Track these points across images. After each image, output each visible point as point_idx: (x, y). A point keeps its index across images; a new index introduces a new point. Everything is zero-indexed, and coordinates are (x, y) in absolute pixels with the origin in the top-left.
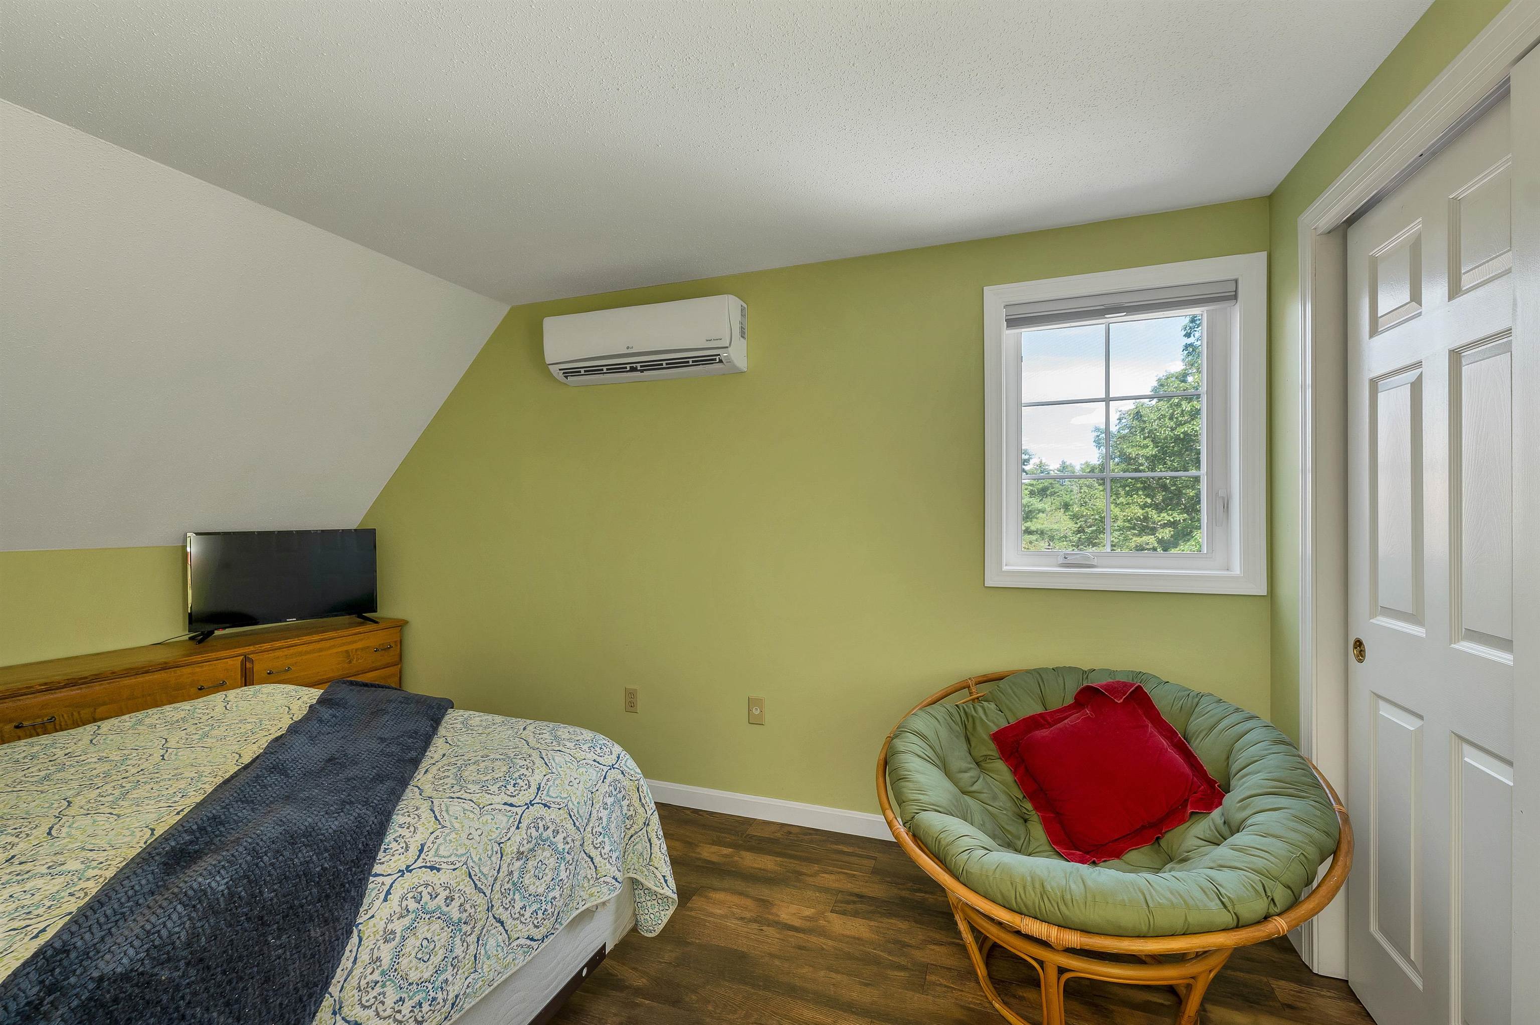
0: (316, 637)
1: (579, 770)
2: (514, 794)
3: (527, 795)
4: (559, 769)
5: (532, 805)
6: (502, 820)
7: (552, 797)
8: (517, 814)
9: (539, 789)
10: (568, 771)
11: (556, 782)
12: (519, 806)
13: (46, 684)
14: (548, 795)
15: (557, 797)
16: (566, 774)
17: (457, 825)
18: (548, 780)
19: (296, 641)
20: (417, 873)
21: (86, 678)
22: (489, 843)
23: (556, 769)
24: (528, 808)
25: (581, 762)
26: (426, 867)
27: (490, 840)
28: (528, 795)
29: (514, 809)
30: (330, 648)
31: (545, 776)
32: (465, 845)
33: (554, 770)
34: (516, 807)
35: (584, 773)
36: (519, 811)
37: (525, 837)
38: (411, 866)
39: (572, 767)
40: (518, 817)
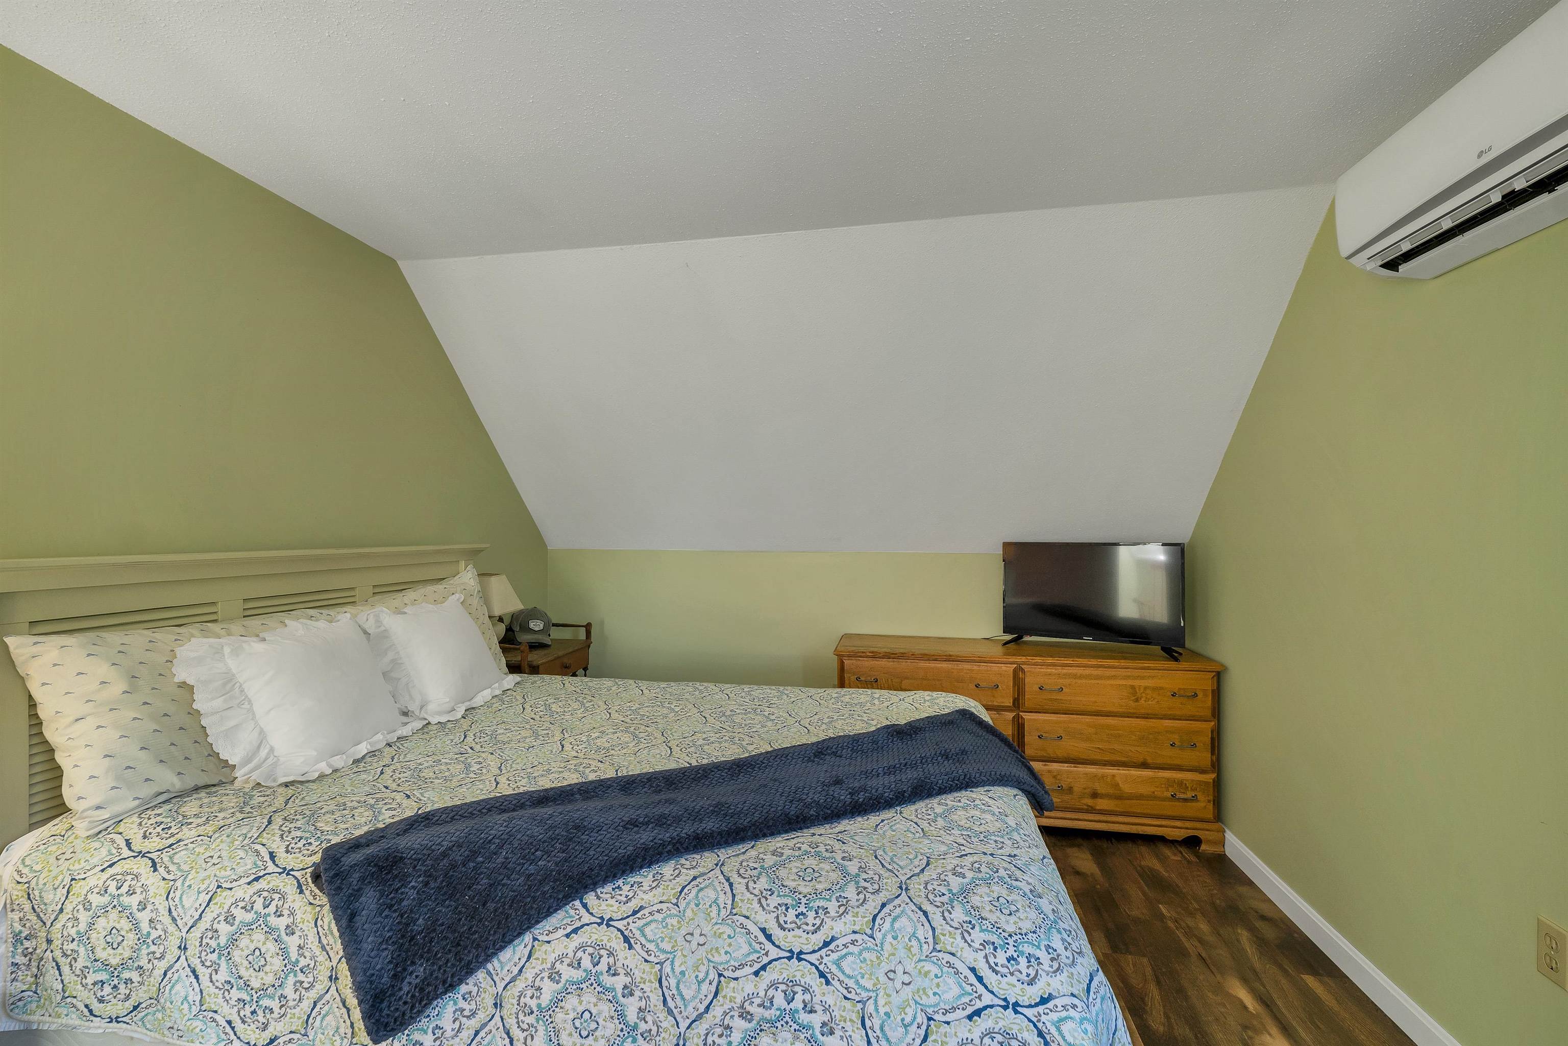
0: (1094, 662)
1: (922, 964)
2: (786, 926)
3: (801, 940)
4: (889, 938)
5: (800, 960)
6: (741, 948)
7: (843, 972)
8: (767, 954)
9: (826, 944)
10: (902, 953)
11: (866, 955)
12: (778, 947)
13: (873, 652)
14: (837, 963)
15: (849, 977)
16: (893, 955)
17: (689, 913)
18: (853, 943)
19: (1069, 661)
20: (612, 933)
21: (896, 654)
22: (705, 962)
23: (884, 936)
24: (789, 958)
25: (940, 955)
26: (622, 933)
27: (709, 961)
28: (803, 940)
29: (768, 946)
30: (1109, 678)
31: (854, 932)
32: (676, 941)
33: (878, 936)
34: (773, 944)
35: (932, 975)
36: (774, 953)
37: (762, 994)
38: (614, 920)
39: (915, 950)
40: (765, 960)
